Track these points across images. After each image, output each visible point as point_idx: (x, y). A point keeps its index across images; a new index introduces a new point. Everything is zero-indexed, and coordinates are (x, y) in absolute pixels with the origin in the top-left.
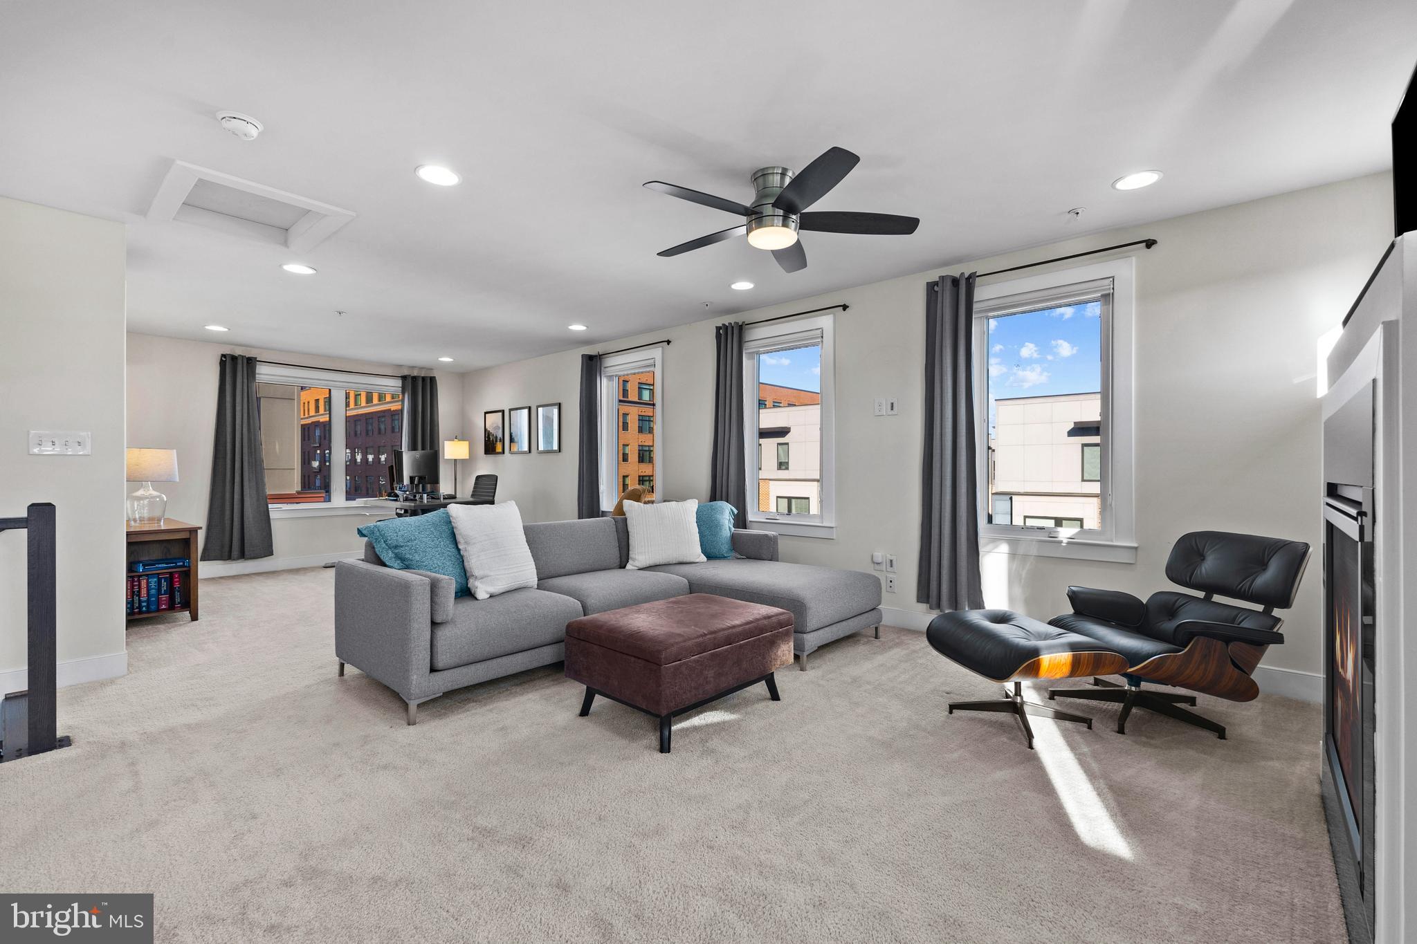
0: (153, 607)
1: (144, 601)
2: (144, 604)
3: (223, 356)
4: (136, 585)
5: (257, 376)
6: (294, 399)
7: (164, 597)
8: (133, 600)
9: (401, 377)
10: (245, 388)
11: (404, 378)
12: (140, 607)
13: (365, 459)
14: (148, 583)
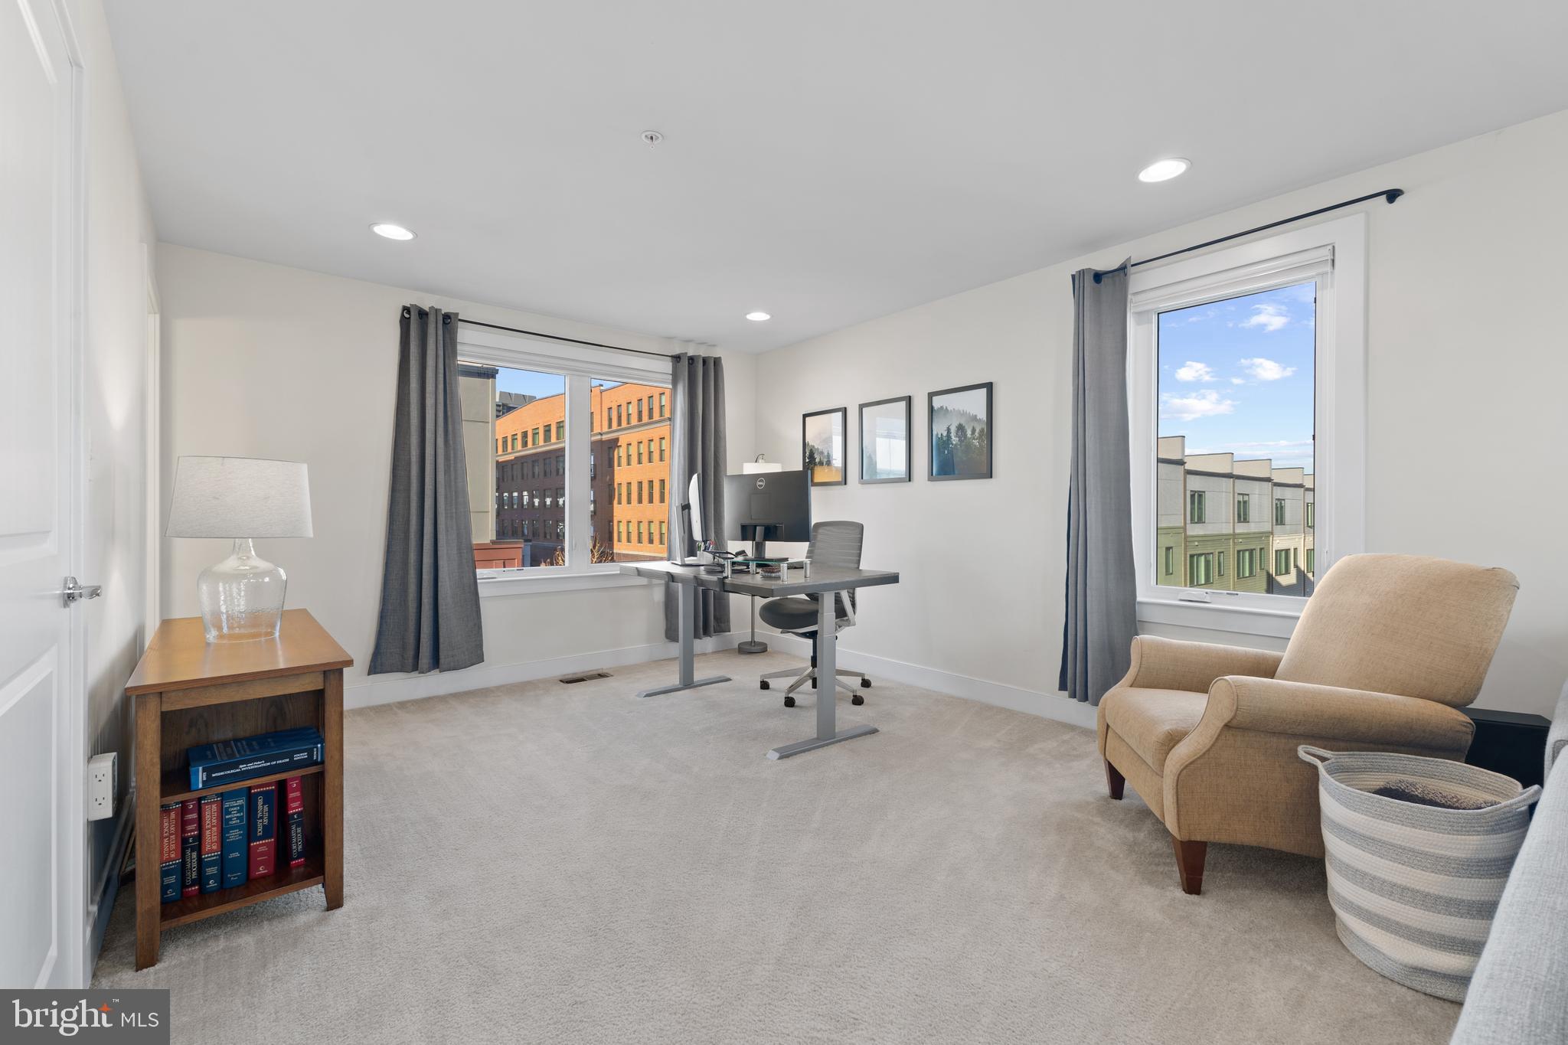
0: (233, 877)
1: (211, 864)
2: (212, 871)
3: (406, 309)
4: (191, 822)
5: (459, 347)
6: (488, 422)
7: (263, 846)
8: (183, 864)
9: (672, 356)
10: (441, 366)
11: (676, 359)
12: (201, 880)
13: (543, 503)
14: (223, 812)
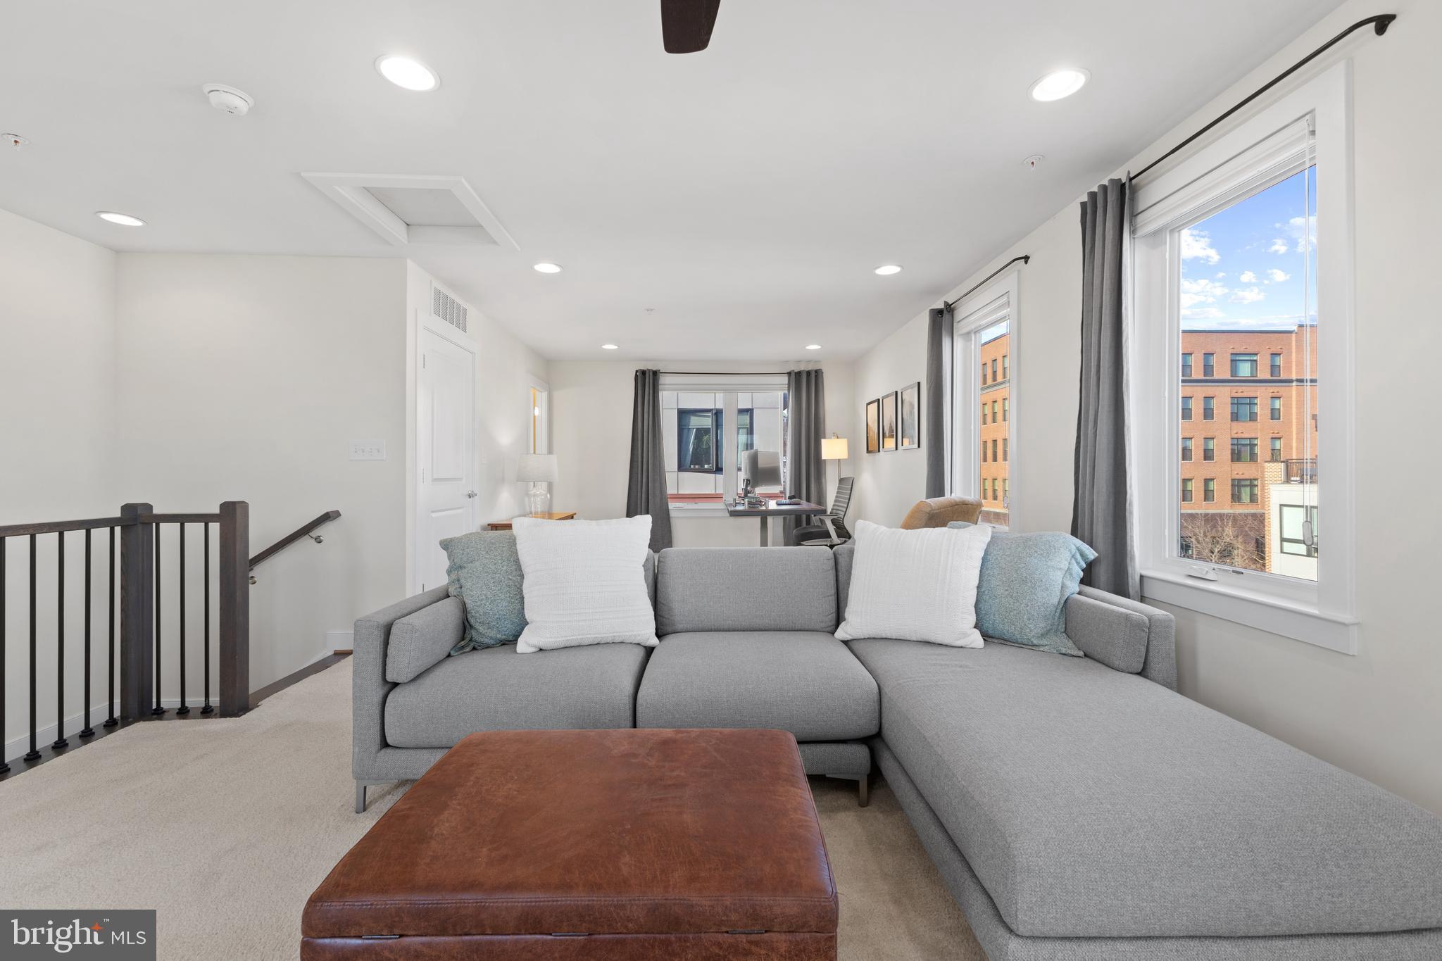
3: (637, 371)
9: (787, 373)
